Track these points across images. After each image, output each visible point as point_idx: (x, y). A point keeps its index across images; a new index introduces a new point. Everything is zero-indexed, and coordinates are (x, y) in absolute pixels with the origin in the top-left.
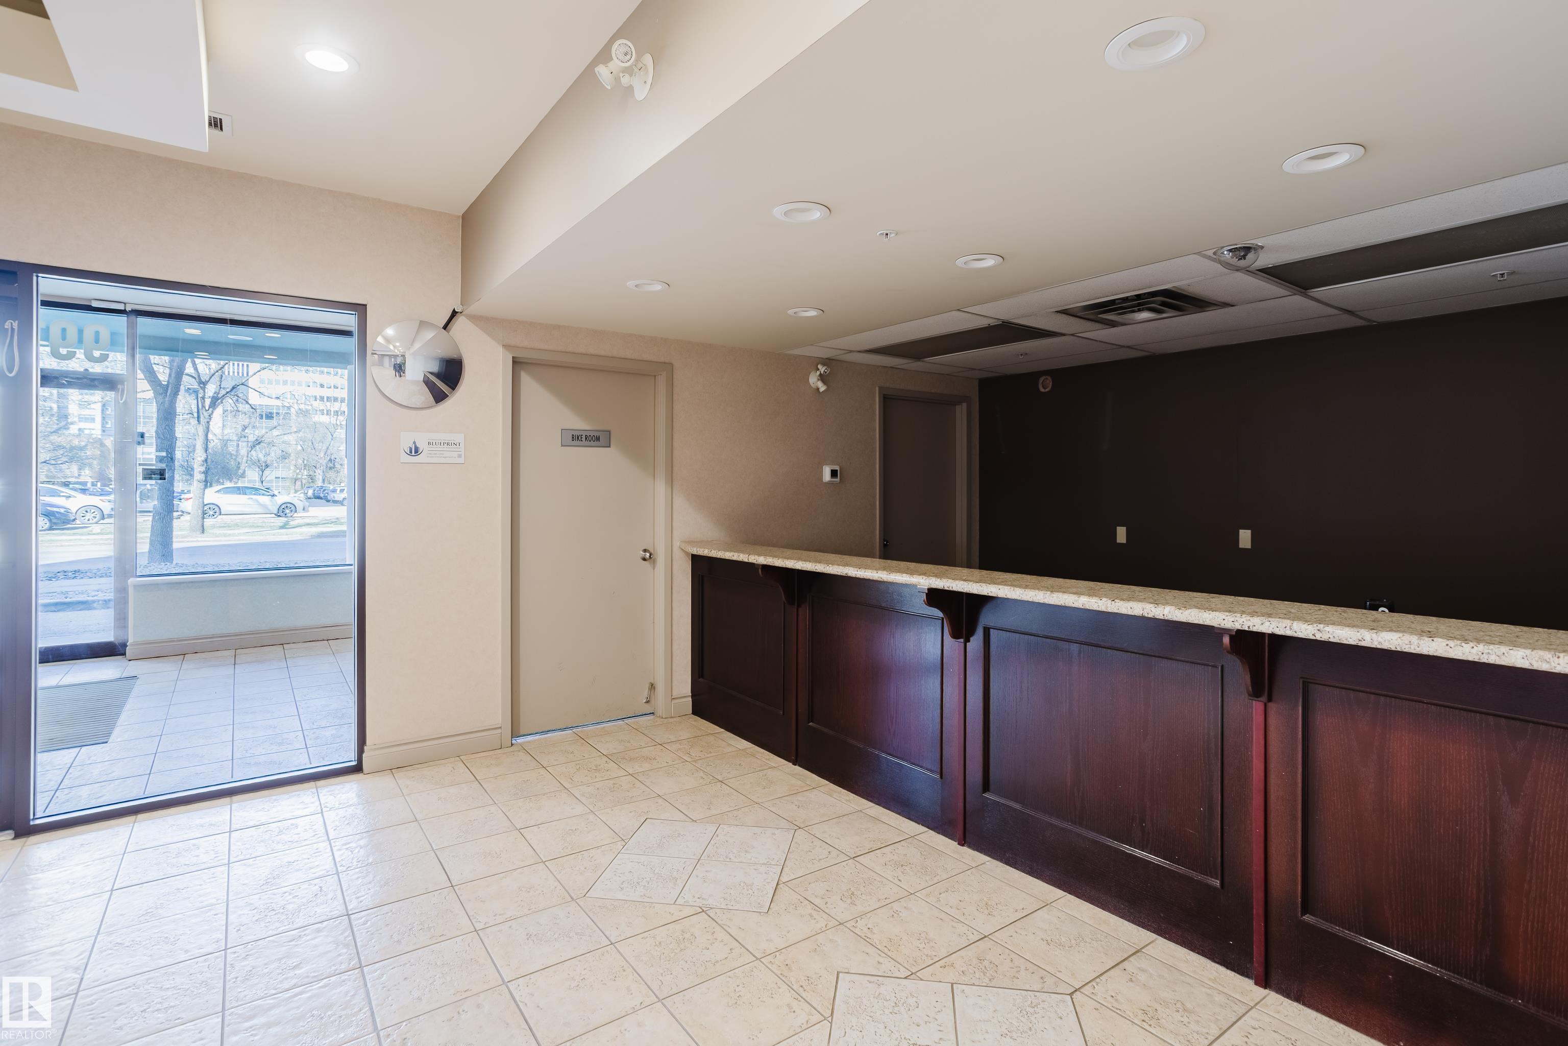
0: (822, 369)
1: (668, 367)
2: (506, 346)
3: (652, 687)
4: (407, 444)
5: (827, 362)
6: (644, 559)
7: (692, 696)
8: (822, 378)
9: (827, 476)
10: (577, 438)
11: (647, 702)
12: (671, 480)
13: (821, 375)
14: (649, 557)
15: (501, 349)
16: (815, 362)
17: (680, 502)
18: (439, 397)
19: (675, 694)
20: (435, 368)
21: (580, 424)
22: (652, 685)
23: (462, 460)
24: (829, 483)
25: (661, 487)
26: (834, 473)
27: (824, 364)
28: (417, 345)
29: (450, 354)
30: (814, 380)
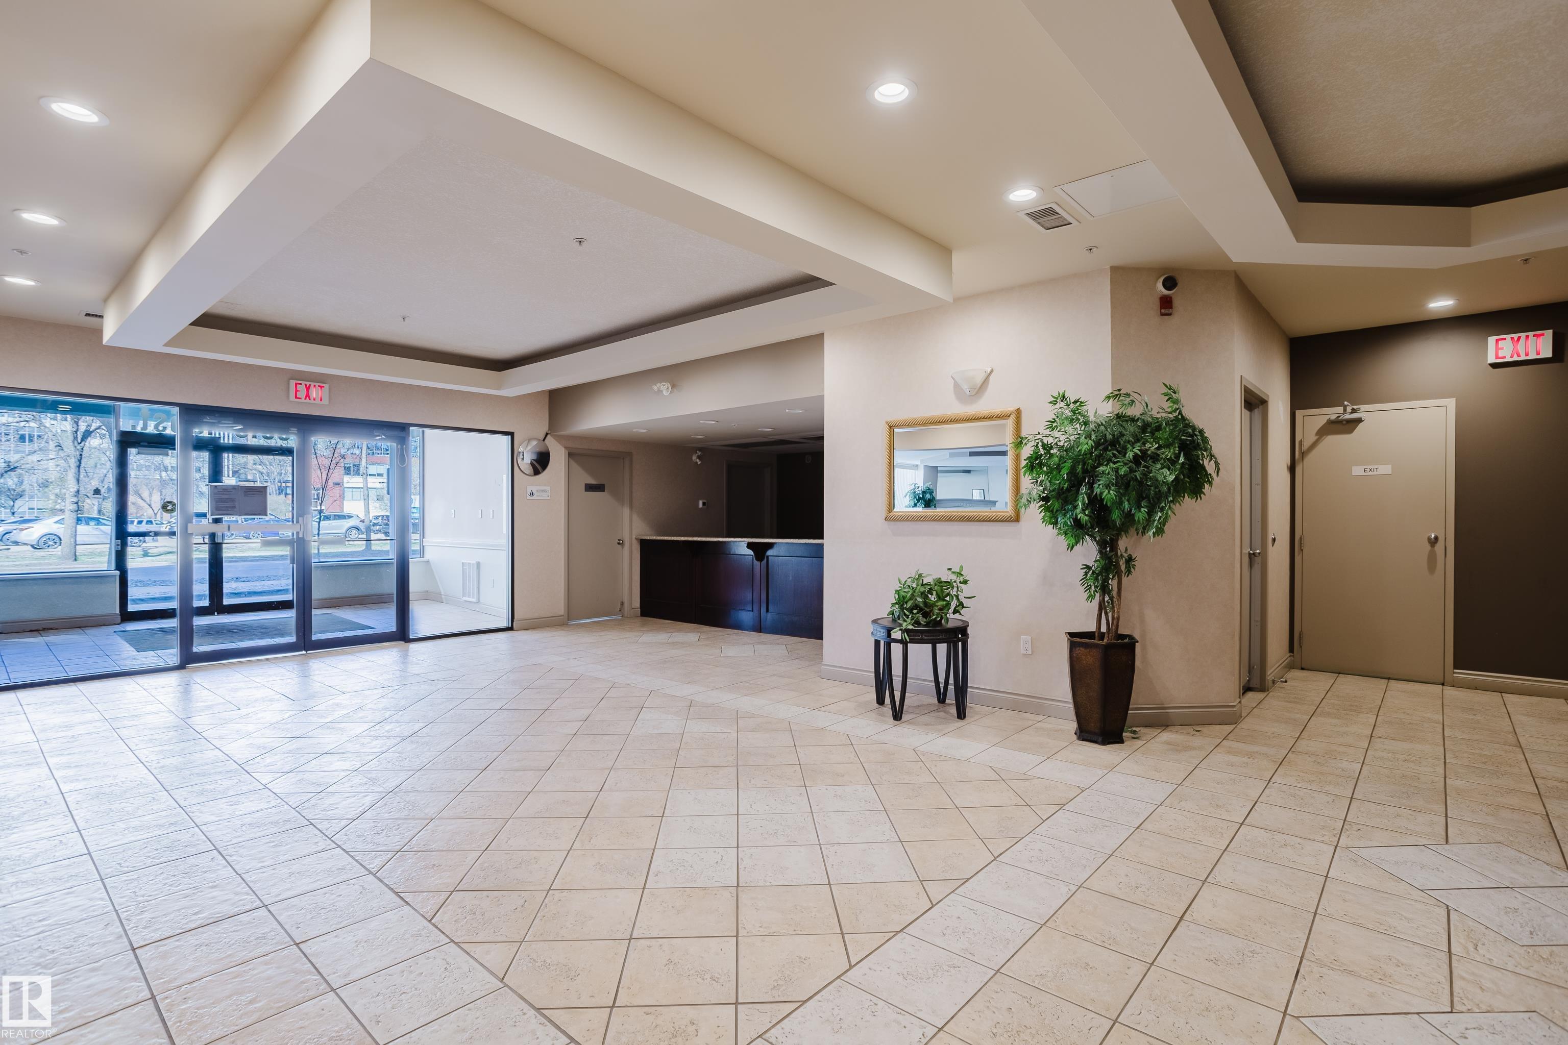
0: (699, 453)
1: (630, 454)
2: (566, 448)
3: (622, 604)
4: (529, 491)
5: (701, 449)
6: (619, 544)
7: (641, 608)
8: (699, 457)
9: (701, 505)
10: (590, 488)
11: (620, 611)
12: (631, 507)
13: (698, 456)
14: (621, 543)
15: (563, 449)
16: (695, 450)
17: (635, 517)
18: (536, 472)
19: (633, 606)
20: (535, 457)
21: (592, 481)
22: (622, 602)
23: (548, 498)
24: (701, 508)
25: (627, 511)
26: (704, 504)
27: (700, 451)
28: (529, 448)
29: (543, 449)
30: (694, 458)
